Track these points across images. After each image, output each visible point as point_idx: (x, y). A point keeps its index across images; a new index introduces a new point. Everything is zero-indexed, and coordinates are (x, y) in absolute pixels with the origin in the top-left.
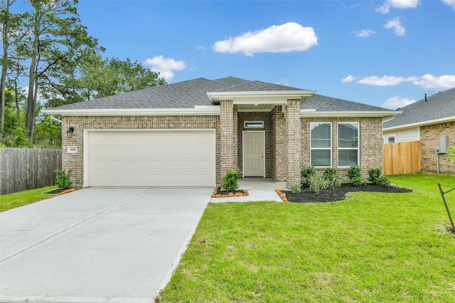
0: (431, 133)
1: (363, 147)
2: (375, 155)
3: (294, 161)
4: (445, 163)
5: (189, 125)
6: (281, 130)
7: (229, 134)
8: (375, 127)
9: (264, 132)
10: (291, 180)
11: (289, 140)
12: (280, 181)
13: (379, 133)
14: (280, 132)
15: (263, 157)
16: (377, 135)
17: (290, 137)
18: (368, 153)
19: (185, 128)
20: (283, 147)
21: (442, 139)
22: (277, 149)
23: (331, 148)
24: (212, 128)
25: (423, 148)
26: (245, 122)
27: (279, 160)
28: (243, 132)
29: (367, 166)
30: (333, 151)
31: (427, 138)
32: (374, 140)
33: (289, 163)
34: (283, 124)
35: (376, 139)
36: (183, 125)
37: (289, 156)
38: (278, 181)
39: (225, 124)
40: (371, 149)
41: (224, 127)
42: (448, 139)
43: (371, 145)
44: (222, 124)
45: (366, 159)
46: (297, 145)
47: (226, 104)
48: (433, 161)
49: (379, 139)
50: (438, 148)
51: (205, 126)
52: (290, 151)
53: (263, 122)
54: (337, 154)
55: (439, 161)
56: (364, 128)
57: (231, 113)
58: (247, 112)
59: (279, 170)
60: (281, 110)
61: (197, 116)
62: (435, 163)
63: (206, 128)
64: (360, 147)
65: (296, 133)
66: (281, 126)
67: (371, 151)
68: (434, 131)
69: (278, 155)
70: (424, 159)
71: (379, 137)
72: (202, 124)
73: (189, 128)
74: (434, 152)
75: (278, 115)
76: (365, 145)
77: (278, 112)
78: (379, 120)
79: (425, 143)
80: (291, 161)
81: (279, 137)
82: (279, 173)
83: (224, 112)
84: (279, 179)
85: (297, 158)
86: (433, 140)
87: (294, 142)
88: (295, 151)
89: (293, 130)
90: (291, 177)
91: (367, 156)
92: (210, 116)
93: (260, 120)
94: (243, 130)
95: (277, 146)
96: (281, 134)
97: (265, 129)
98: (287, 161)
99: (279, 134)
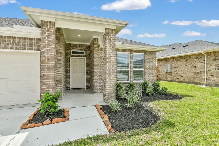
0: (163, 63)
1: (147, 69)
2: (152, 73)
3: (111, 80)
4: (170, 76)
5: (11, 46)
6: (97, 56)
7: (51, 55)
8: (152, 57)
9: (85, 58)
10: (109, 95)
11: (107, 62)
12: (97, 93)
13: (155, 60)
14: (97, 57)
15: (84, 75)
16: (154, 62)
17: (107, 60)
18: (149, 72)
19: (6, 48)
20: (99, 68)
21: (169, 65)
22: (95, 70)
23: (129, 69)
24: (37, 50)
25: (159, 69)
26: (72, 51)
27: (96, 77)
28: (71, 58)
29: (149, 80)
30: (130, 71)
31: (161, 65)
32: (152, 65)
33: (106, 82)
34: (99, 52)
35: (153, 64)
36: (3, 45)
37: (107, 76)
38: (96, 93)
39: (46, 45)
40: (150, 70)
41: (45, 47)
42: (171, 65)
43: (151, 67)
44: (43, 45)
45: (148, 76)
46: (113, 66)
47: (47, 25)
48: (164, 76)
49: (154, 64)
50: (167, 69)
51: (28, 47)
52: (107, 72)
53: (84, 51)
54: (132, 73)
55: (167, 75)
56: (147, 57)
57: (52, 34)
58: (73, 44)
59: (97, 85)
60: (98, 42)
61: (20, 38)
62: (165, 76)
63: (30, 50)
64: (145, 69)
65: (112, 57)
66: (98, 53)
67: (150, 71)
68: (164, 62)
69: (95, 74)
70: (159, 74)
71: (154, 63)
72: (25, 46)
73: (11, 49)
74: (164, 71)
75: (96, 45)
76: (148, 67)
77: (96, 43)
78: (154, 53)
79: (159, 67)
80: (108, 79)
81: (96, 61)
82: (96, 87)
83: (45, 33)
84: (96, 91)
85: (113, 77)
86: (164, 66)
87: (111, 64)
88: (111, 72)
89: (110, 54)
90: (108, 93)
91: (148, 74)
92: (34, 39)
93: (82, 50)
94: (70, 56)
95: (95, 67)
96: (97, 59)
97: (86, 56)
98: (105, 80)
99: (96, 59)
